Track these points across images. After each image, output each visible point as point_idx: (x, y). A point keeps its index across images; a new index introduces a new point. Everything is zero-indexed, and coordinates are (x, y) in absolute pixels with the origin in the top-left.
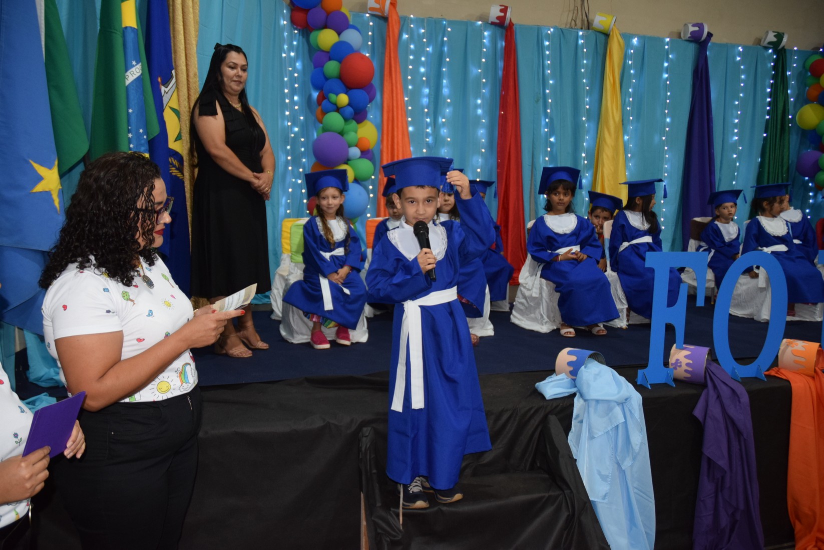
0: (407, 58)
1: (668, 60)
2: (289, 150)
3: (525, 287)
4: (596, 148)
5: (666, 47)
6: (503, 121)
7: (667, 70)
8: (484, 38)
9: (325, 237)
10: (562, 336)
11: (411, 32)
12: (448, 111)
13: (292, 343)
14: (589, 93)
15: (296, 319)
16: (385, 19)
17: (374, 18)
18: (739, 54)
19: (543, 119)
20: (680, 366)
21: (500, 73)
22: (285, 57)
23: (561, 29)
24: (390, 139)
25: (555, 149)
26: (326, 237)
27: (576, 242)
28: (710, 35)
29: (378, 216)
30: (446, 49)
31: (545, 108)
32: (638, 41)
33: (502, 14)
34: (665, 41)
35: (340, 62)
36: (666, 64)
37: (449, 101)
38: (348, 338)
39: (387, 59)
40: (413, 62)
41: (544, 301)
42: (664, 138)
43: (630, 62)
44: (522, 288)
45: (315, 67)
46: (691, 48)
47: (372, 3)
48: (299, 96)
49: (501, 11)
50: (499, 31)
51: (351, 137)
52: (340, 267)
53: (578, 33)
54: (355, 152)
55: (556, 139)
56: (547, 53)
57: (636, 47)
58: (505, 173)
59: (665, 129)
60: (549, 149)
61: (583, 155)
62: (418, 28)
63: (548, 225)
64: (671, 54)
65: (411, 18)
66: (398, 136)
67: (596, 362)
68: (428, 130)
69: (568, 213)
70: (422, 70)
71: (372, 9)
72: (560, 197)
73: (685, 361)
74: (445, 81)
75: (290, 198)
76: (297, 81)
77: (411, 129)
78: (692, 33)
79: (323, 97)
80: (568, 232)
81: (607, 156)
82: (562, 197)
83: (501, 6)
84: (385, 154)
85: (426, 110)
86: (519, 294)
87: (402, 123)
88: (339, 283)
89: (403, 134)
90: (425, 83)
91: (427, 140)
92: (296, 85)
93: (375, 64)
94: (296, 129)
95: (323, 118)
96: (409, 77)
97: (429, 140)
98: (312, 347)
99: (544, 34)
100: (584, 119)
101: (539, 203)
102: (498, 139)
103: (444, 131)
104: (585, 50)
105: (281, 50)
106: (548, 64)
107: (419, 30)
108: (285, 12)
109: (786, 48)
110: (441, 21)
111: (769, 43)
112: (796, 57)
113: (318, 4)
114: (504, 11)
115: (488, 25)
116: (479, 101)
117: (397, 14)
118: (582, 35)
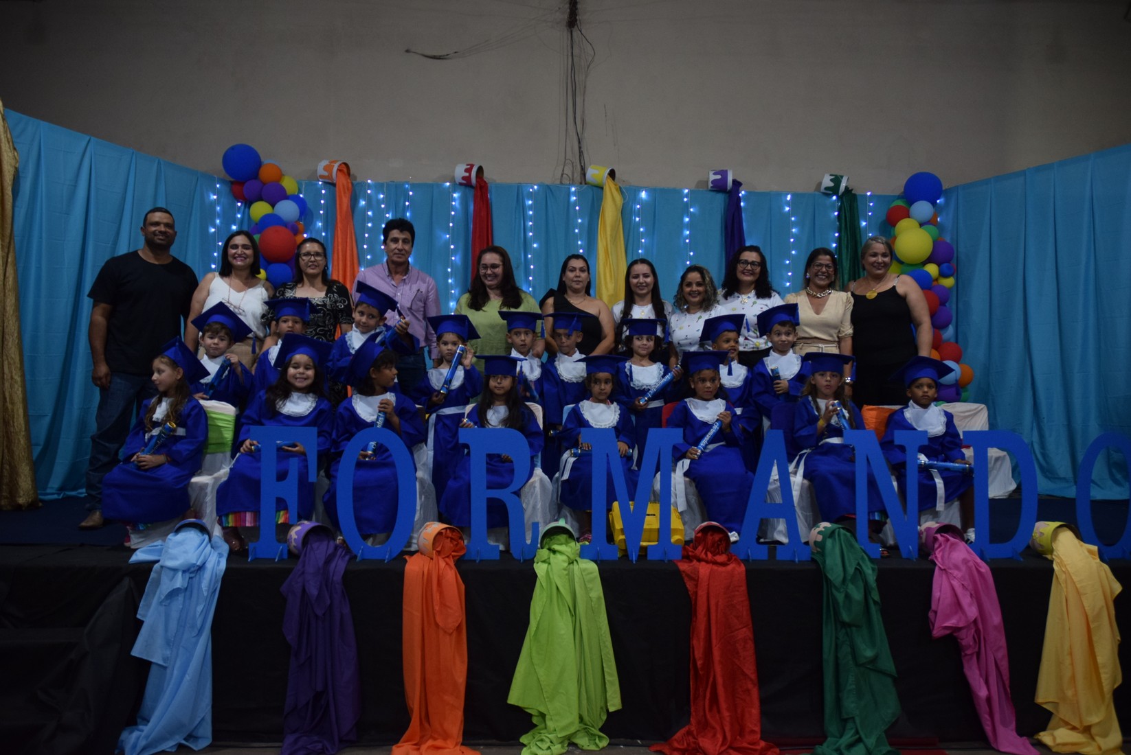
0: (364, 225)
1: (688, 214)
5: (685, 200)
7: (689, 226)
8: (454, 200)
11: (369, 199)
16: (334, 185)
17: (328, 185)
18: (788, 204)
23: (548, 186)
28: (737, 184)
30: (409, 214)
31: (527, 274)
32: (648, 195)
33: (467, 174)
34: (683, 192)
35: (261, 235)
36: (687, 220)
40: (370, 230)
43: (637, 219)
46: (720, 200)
47: (321, 171)
49: (466, 171)
50: (471, 193)
53: (569, 189)
56: (531, 213)
57: (644, 201)
62: (378, 193)
64: (691, 207)
65: (369, 184)
71: (322, 177)
78: (714, 182)
83: (467, 165)
96: (366, 246)
99: (525, 193)
104: (577, 208)
106: (531, 225)
107: (377, 196)
108: (218, 186)
109: (857, 194)
110: (402, 185)
111: (826, 188)
112: (871, 204)
113: (255, 176)
114: (469, 170)
115: (456, 186)
116: (449, 270)
117: (349, 181)
118: (575, 191)
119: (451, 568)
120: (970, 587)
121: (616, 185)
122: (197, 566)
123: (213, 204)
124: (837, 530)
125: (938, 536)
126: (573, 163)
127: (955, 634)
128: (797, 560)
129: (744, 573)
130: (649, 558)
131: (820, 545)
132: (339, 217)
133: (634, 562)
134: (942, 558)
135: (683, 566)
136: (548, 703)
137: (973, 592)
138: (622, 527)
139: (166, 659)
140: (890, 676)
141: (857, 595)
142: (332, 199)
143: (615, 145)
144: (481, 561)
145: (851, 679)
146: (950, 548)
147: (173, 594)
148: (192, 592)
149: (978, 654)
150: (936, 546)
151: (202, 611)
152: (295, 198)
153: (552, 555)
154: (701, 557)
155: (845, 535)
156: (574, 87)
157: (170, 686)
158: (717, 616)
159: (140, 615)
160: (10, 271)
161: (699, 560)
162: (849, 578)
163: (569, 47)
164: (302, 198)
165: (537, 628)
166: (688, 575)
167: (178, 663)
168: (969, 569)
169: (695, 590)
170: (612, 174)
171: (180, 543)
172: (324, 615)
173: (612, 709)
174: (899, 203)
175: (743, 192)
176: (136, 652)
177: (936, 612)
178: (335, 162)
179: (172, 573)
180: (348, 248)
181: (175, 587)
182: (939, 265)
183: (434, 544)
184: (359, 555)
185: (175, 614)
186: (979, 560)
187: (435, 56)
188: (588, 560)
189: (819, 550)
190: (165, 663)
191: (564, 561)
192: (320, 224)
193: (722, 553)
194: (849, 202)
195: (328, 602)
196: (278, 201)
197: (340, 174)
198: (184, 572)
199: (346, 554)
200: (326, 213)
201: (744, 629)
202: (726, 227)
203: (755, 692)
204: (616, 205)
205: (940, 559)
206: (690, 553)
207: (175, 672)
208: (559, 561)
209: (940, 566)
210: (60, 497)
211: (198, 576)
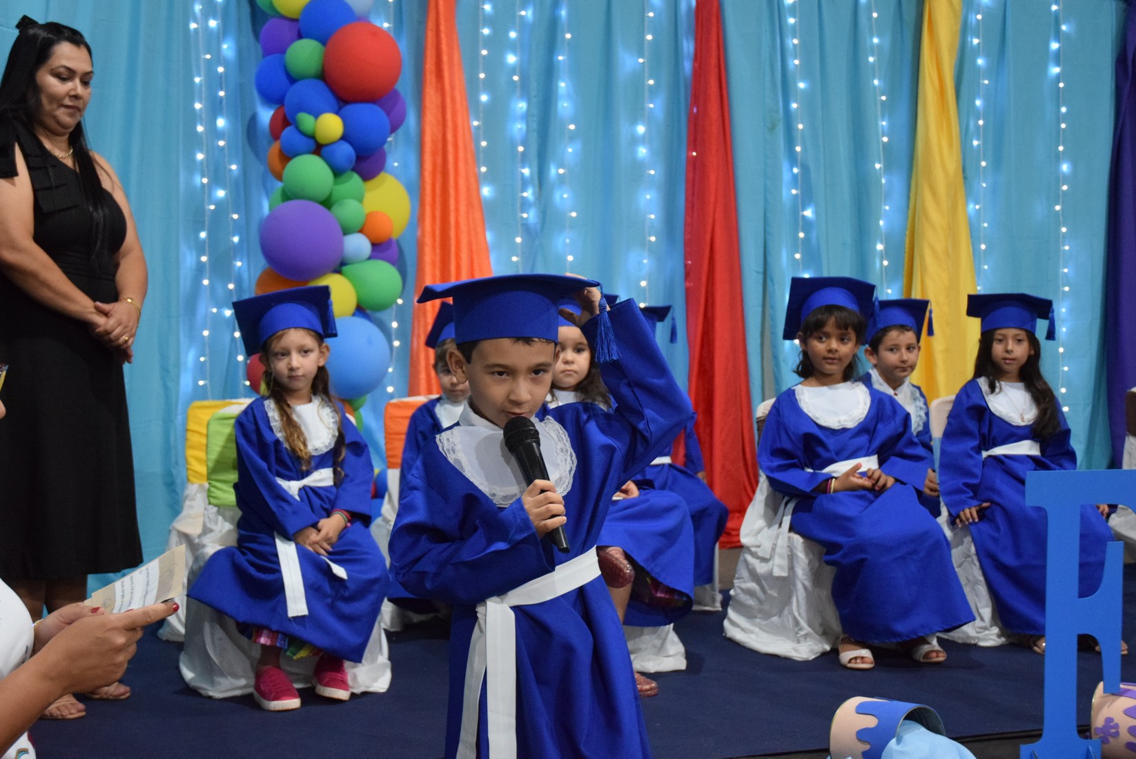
0: (476, 32)
1: (1058, 35)
2: (204, 242)
3: (754, 555)
4: (908, 233)
5: (1054, 8)
6: (696, 170)
7: (1058, 58)
9: (286, 445)
10: (845, 667)
12: (570, 150)
13: (210, 697)
14: (888, 109)
15: (220, 639)
19: (785, 165)
20: (1117, 734)
21: (687, 66)
22: (196, 30)
24: (438, 214)
25: (814, 235)
26: (290, 444)
27: (869, 448)
29: (412, 392)
30: (563, 13)
31: (790, 141)
35: (324, 42)
36: (1054, 46)
37: (572, 127)
38: (343, 685)
39: (430, 35)
40: (488, 42)
41: (800, 586)
42: (1058, 208)
43: (976, 41)
44: (749, 558)
45: (267, 52)
48: (227, 117)
51: (350, 210)
52: (325, 514)
54: (358, 244)
55: (816, 213)
56: (791, 21)
57: (987, 7)
58: (703, 290)
59: (1058, 188)
60: (801, 235)
61: (880, 247)
63: (805, 410)
64: (1064, 23)
66: (457, 210)
67: (923, 729)
68: (525, 194)
69: (848, 383)
70: (511, 59)
72: (829, 345)
73: (1125, 723)
74: (562, 85)
75: (207, 352)
76: (224, 85)
77: (486, 191)
79: (284, 121)
80: (851, 425)
81: (933, 249)
82: (834, 344)
84: (428, 250)
85: (521, 149)
86: (743, 572)
87: (467, 179)
88: (323, 552)
89: (470, 204)
90: (518, 90)
91: (525, 215)
92: (222, 94)
93: (404, 47)
94: (221, 193)
95: (283, 167)
96: (482, 76)
97: (530, 216)
98: (259, 708)
100: (878, 166)
101: (781, 358)
102: (686, 213)
103: (563, 197)
105: (188, 15)
106: (794, 45)
116: (640, 128)
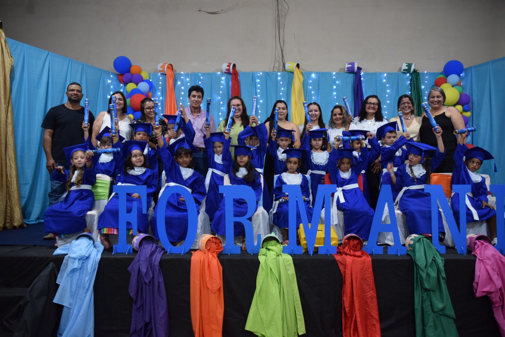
0: (180, 93)
1: (335, 84)
5: (334, 77)
7: (336, 90)
8: (222, 80)
11: (182, 81)
16: (165, 75)
17: (163, 75)
18: (385, 78)
23: (267, 72)
28: (359, 69)
32: (316, 76)
33: (228, 68)
34: (333, 74)
35: (131, 98)
36: (335, 87)
40: (183, 96)
43: (311, 87)
46: (351, 77)
47: (159, 68)
49: (228, 66)
50: (230, 77)
53: (277, 73)
56: (259, 86)
57: (314, 79)
62: (186, 78)
64: (337, 81)
65: (182, 74)
71: (160, 71)
78: (348, 68)
82: (185, 159)
83: (228, 63)
99: (256, 76)
104: (281, 83)
106: (259, 92)
107: (186, 80)
108: (111, 76)
109: (419, 72)
110: (198, 74)
111: (404, 70)
112: (427, 77)
113: (129, 71)
114: (229, 66)
115: (223, 73)
116: (220, 114)
117: (172, 72)
118: (280, 75)
119: (215, 258)
120: (497, 270)
121: (300, 71)
122: (86, 256)
123: (109, 85)
124: (422, 238)
125: (477, 241)
126: (279, 62)
127: (488, 295)
128: (399, 254)
129: (371, 261)
130: (319, 253)
131: (413, 247)
132: (168, 89)
133: (311, 255)
134: (480, 253)
135: (338, 258)
136: (266, 330)
137: (498, 272)
138: (305, 237)
139: (70, 305)
140: (452, 318)
141: (434, 274)
142: (165, 81)
143: (299, 52)
144: (231, 254)
145: (431, 320)
146: (485, 248)
147: (74, 271)
148: (83, 270)
149: (502, 307)
150: (476, 247)
151: (88, 280)
152: (147, 81)
153: (268, 251)
154: (347, 253)
155: (426, 241)
156: (279, 25)
157: (72, 318)
158: (356, 285)
159: (58, 282)
160: (9, 115)
161: (346, 254)
162: (429, 264)
163: (277, 6)
164: (151, 81)
165: (260, 290)
166: (340, 262)
167: (76, 307)
168: (496, 259)
169: (344, 270)
170: (298, 66)
171: (78, 245)
172: (149, 282)
173: (300, 334)
174: (441, 76)
175: (362, 73)
176: (55, 301)
177: (477, 283)
178: (166, 64)
179: (73, 260)
180: (172, 104)
181: (74, 268)
182: (463, 106)
183: (206, 245)
184: (168, 251)
185: (75, 282)
186: (501, 255)
187: (212, 12)
188: (287, 254)
189: (411, 249)
190: (70, 306)
191: (275, 255)
192: (159, 93)
193: (359, 251)
194: (416, 76)
195: (152, 276)
196: (139, 83)
197: (168, 69)
198: (79, 260)
199: (162, 251)
200: (162, 88)
201: (371, 292)
202: (354, 90)
203: (378, 326)
204: (300, 81)
205: (479, 254)
206: (341, 251)
207: (75, 311)
208: (271, 255)
209: (479, 258)
210: (37, 223)
211: (86, 262)
